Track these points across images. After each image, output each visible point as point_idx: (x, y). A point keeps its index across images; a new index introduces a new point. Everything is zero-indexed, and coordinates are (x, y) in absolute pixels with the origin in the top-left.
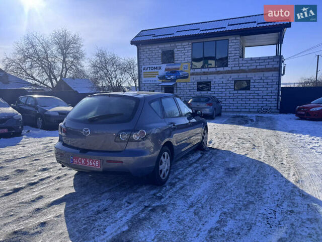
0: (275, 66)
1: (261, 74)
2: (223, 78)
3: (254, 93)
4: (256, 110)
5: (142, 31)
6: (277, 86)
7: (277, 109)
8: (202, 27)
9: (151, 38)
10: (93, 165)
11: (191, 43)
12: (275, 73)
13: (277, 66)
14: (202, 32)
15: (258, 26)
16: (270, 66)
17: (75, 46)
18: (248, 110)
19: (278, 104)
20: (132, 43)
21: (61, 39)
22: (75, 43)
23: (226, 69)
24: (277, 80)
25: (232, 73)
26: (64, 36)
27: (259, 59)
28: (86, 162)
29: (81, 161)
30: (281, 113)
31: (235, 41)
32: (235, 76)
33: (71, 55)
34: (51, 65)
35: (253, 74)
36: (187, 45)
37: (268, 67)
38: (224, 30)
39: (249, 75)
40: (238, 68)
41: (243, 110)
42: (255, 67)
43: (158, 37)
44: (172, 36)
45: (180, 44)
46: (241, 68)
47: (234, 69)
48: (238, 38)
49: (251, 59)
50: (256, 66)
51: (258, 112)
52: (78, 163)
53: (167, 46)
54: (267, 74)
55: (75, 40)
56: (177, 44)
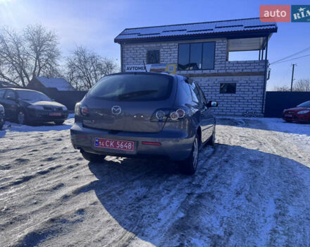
0: (260, 70)
1: (247, 78)
2: (209, 81)
3: (240, 96)
4: (241, 114)
5: (126, 29)
6: (262, 90)
7: (262, 113)
8: (189, 28)
9: (136, 36)
10: (125, 148)
11: (177, 44)
12: (261, 78)
13: (263, 70)
14: (189, 33)
15: (246, 29)
16: (256, 70)
17: (50, 43)
18: (233, 114)
19: (262, 108)
20: (116, 41)
21: (34, 35)
22: (50, 40)
23: (212, 71)
24: (262, 84)
25: (218, 76)
26: (38, 32)
27: (246, 62)
28: (115, 144)
29: (109, 144)
30: (265, 117)
31: (222, 44)
32: (221, 79)
33: (45, 53)
34: (23, 62)
35: (239, 77)
36: (174, 46)
37: (253, 70)
38: (212, 32)
39: (235, 78)
40: (224, 71)
41: (228, 114)
42: (241, 71)
43: (144, 37)
44: (158, 35)
45: (166, 44)
46: (228, 71)
47: (220, 71)
48: (225, 41)
49: (238, 62)
50: (243, 70)
51: (243, 116)
52: (105, 146)
53: (153, 46)
54: (253, 78)
55: (50, 38)
56: (163, 45)
